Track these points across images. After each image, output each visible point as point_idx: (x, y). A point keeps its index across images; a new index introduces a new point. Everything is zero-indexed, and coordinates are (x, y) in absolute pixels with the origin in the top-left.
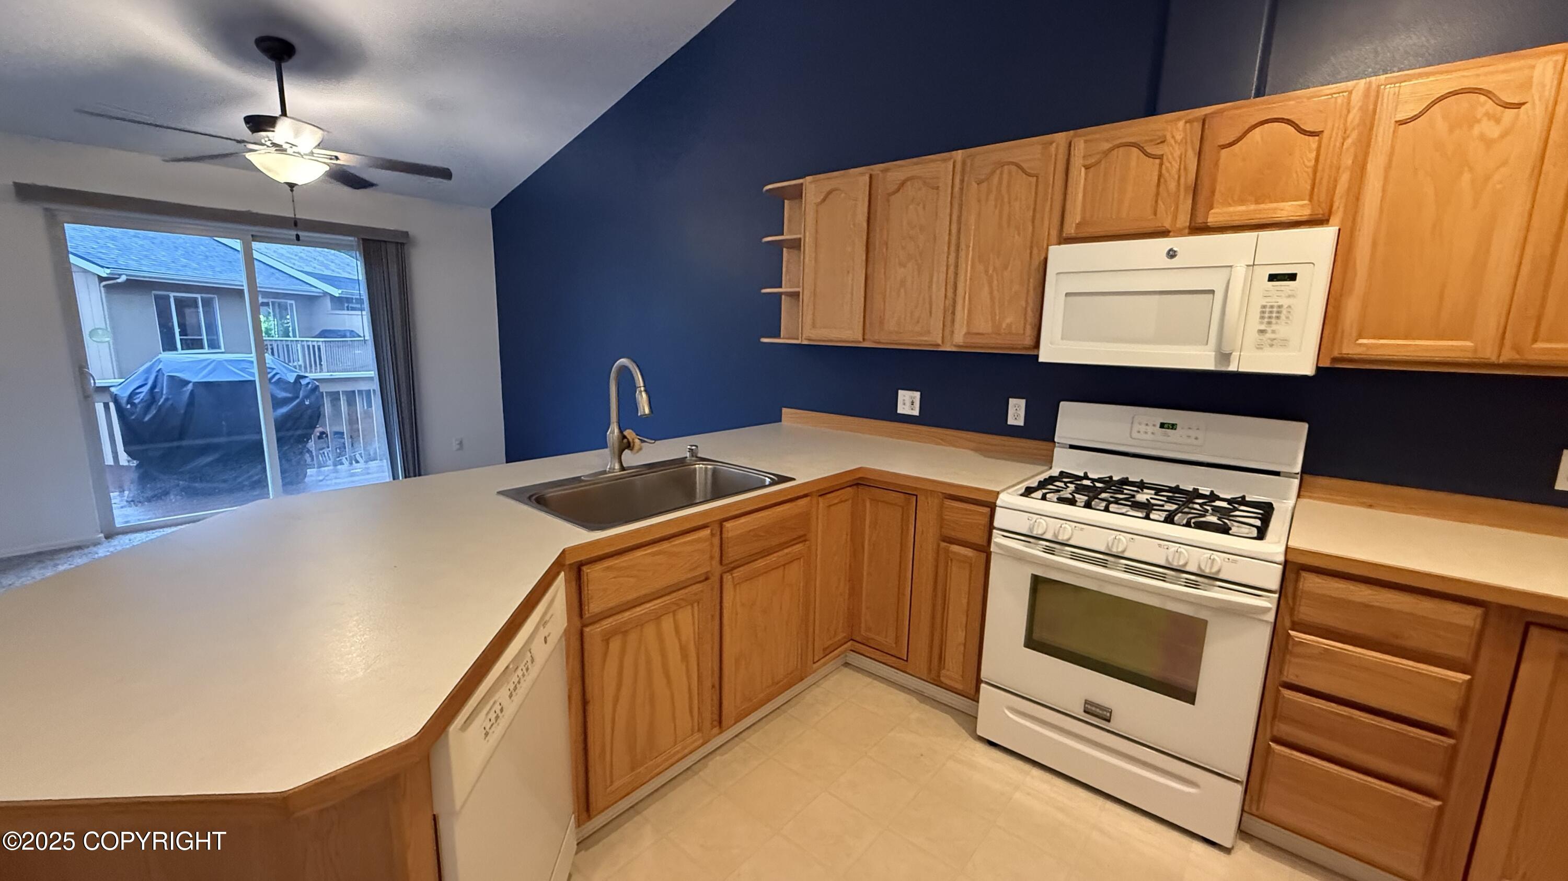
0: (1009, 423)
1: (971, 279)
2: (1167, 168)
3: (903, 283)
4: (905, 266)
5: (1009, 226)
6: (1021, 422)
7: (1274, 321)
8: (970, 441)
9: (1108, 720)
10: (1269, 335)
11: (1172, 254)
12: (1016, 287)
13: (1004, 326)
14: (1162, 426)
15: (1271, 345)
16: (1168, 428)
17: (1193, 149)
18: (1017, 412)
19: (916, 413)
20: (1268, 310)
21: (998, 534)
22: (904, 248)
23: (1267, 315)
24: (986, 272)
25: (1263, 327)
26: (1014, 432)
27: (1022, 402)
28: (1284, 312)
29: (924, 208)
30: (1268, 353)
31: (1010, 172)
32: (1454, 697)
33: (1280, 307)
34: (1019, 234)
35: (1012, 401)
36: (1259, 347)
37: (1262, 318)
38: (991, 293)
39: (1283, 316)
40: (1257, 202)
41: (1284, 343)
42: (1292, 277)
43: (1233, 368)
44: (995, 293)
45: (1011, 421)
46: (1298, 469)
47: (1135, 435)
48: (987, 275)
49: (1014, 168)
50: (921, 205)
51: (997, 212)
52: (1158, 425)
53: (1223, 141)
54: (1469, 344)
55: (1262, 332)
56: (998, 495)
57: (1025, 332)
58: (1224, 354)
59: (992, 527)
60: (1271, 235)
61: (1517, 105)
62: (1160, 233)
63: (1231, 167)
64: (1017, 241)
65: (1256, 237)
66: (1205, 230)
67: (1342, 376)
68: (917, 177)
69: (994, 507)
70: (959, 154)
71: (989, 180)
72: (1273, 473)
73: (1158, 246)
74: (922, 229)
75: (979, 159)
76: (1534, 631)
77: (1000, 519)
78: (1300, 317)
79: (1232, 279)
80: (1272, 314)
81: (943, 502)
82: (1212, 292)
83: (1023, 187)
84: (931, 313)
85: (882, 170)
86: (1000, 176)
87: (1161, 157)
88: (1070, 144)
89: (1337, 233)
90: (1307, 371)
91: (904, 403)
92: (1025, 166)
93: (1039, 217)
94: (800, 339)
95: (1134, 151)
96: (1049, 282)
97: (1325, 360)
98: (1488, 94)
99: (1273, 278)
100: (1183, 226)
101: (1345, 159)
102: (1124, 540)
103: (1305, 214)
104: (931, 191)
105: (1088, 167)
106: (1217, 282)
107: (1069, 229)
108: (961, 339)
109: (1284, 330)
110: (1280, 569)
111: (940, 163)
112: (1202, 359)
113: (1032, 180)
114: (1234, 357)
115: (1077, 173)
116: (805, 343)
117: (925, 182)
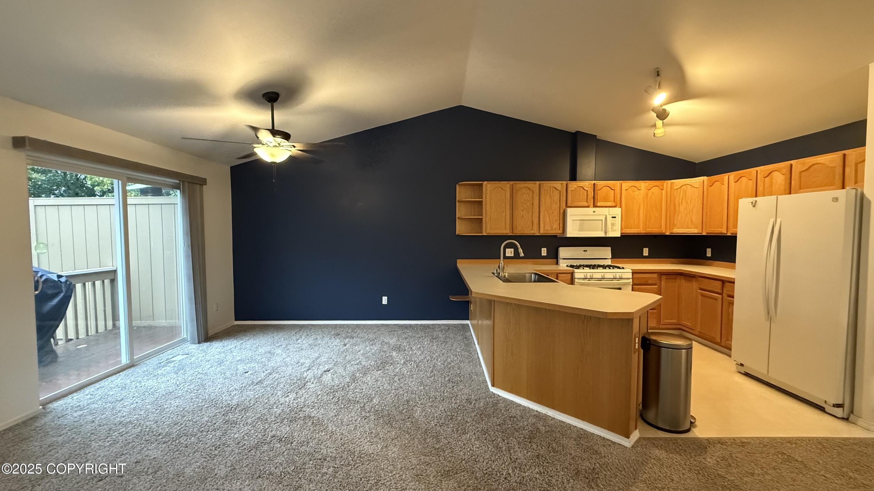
1: (544, 216)
2: (589, 193)
3: (523, 216)
4: (523, 211)
5: (553, 202)
6: (545, 254)
8: (532, 262)
11: (594, 212)
12: (556, 218)
13: (554, 228)
14: (584, 251)
17: (593, 190)
18: (544, 252)
19: (513, 255)
21: (576, 280)
22: (522, 206)
24: (548, 214)
26: (544, 257)
27: (545, 249)
29: (528, 196)
30: (614, 232)
31: (553, 189)
32: (656, 290)
33: (614, 223)
35: (542, 249)
36: (611, 231)
37: (611, 225)
38: (550, 219)
39: (615, 225)
40: (605, 202)
41: (615, 230)
42: (615, 217)
43: (607, 236)
45: (543, 254)
46: (611, 257)
49: (554, 188)
51: (550, 198)
53: (598, 189)
55: (612, 228)
56: (573, 270)
57: (560, 229)
58: (606, 233)
59: (574, 278)
60: (611, 209)
61: (640, 190)
62: (588, 207)
63: (600, 194)
64: (556, 206)
65: (607, 209)
66: (597, 207)
67: (624, 237)
68: (526, 187)
69: (572, 274)
70: (538, 182)
71: (547, 190)
72: (606, 259)
73: (591, 210)
74: (528, 201)
75: (544, 185)
76: (662, 276)
77: (577, 275)
78: (617, 225)
79: (606, 218)
80: (613, 225)
81: (557, 275)
82: (602, 220)
83: (556, 193)
84: (533, 225)
85: (514, 183)
86: (550, 190)
87: (587, 191)
88: (567, 184)
89: (620, 209)
90: (619, 236)
91: (508, 253)
92: (557, 188)
93: (561, 201)
94: (482, 233)
95: (581, 188)
96: (567, 217)
97: (621, 233)
98: (636, 187)
99: (613, 217)
100: (592, 206)
101: (619, 195)
102: (604, 274)
103: (614, 205)
104: (530, 191)
105: (572, 190)
106: (603, 218)
107: (569, 205)
108: (542, 232)
109: (615, 228)
110: (631, 274)
111: (533, 184)
112: (601, 234)
113: (559, 192)
114: (608, 233)
115: (569, 191)
116: (486, 234)
117: (529, 188)
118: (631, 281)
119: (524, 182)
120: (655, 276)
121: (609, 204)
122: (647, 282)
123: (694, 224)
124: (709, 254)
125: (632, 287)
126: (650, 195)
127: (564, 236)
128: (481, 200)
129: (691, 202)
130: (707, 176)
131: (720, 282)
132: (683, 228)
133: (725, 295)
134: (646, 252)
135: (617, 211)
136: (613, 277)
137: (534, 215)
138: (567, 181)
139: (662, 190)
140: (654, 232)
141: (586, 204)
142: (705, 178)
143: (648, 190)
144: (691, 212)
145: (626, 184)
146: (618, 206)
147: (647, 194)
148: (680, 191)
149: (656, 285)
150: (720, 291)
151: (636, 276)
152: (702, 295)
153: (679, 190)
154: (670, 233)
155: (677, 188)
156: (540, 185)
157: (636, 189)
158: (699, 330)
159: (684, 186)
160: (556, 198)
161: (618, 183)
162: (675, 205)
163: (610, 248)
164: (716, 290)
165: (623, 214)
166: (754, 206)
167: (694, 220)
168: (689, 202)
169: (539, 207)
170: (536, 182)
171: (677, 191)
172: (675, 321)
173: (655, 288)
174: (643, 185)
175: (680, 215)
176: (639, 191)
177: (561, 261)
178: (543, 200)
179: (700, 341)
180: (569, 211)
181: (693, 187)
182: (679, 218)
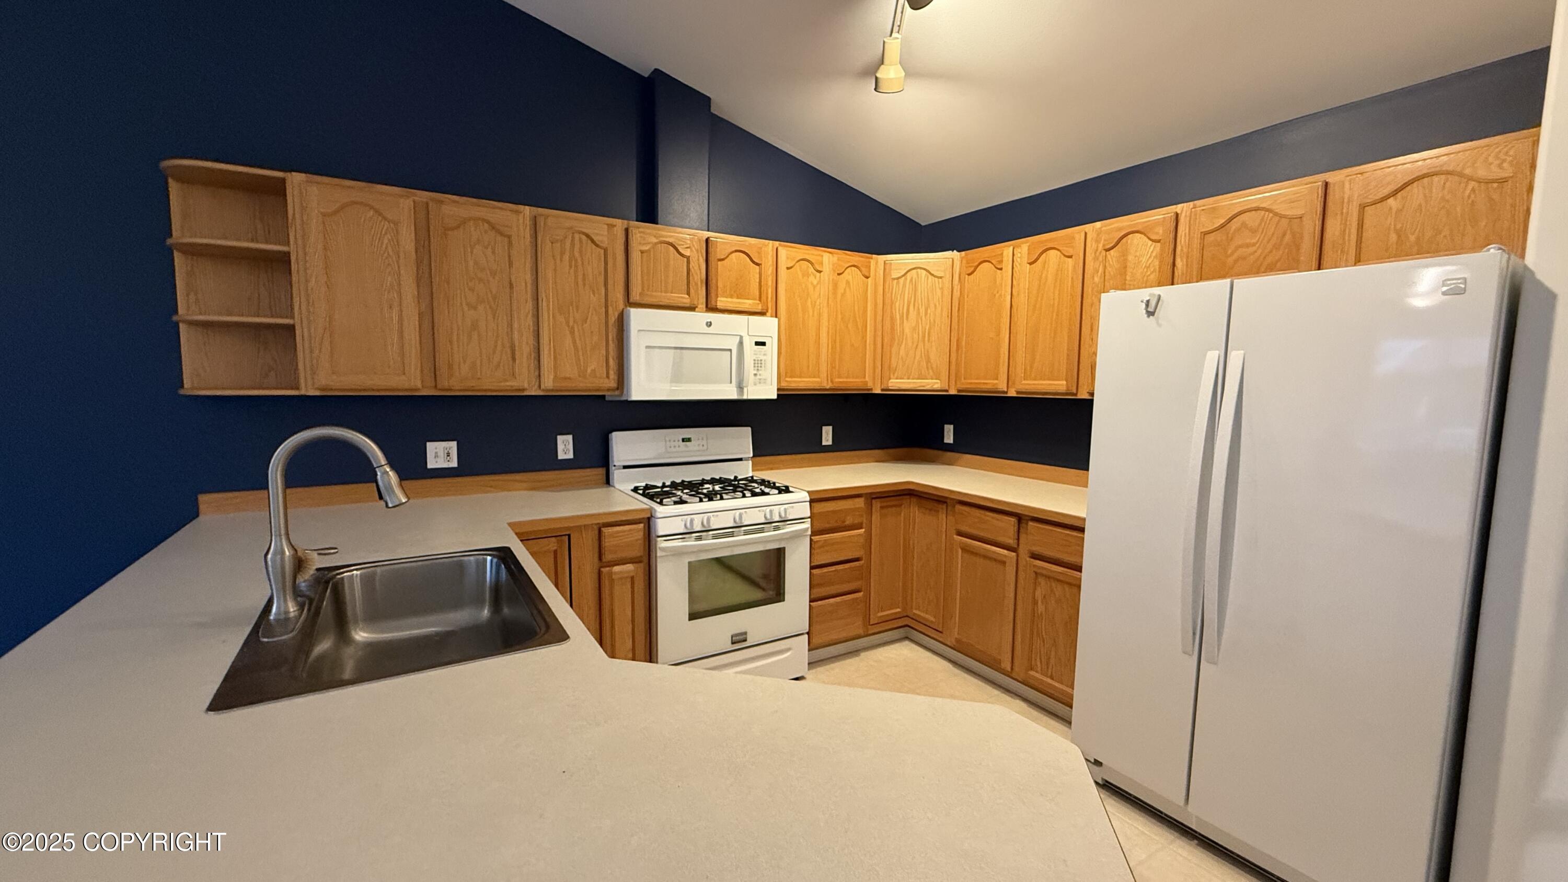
0: (560, 458)
1: (553, 328)
2: (693, 267)
3: (475, 326)
4: (475, 308)
5: (584, 285)
6: (571, 455)
7: (759, 368)
8: (521, 481)
9: (745, 640)
10: (758, 377)
11: (710, 324)
12: (595, 338)
13: (589, 371)
14: (683, 440)
15: (760, 383)
16: (687, 441)
17: (703, 257)
18: (565, 447)
19: (454, 464)
20: (756, 362)
21: (661, 540)
22: (472, 290)
23: (756, 365)
24: (568, 323)
25: (755, 372)
26: (566, 465)
27: (570, 438)
28: (763, 362)
29: (493, 252)
30: (760, 387)
31: (581, 240)
32: (862, 540)
33: (761, 360)
34: (594, 294)
35: (560, 439)
36: (755, 383)
37: (754, 367)
38: (574, 342)
39: (763, 365)
40: (738, 298)
41: (764, 381)
42: (763, 344)
43: (745, 397)
44: (578, 342)
45: (561, 456)
46: (751, 455)
47: (669, 450)
48: (569, 326)
49: (584, 237)
50: (490, 249)
51: (572, 271)
52: (681, 441)
53: (719, 257)
54: (818, 380)
55: (755, 375)
56: (651, 510)
57: (608, 377)
58: (740, 388)
59: (653, 535)
60: (752, 318)
61: (820, 272)
62: (692, 309)
63: (724, 273)
64: (596, 300)
65: (743, 318)
66: (715, 310)
67: (786, 399)
68: (484, 220)
69: (648, 521)
70: (527, 210)
71: (562, 241)
72: (741, 459)
73: (700, 317)
74: (493, 274)
75: (550, 221)
76: (874, 501)
77: (662, 527)
78: (769, 365)
79: (741, 343)
80: (758, 364)
81: (600, 531)
82: (730, 350)
83: (593, 256)
84: (514, 359)
85: (432, 200)
86: (573, 240)
87: (688, 258)
88: (627, 230)
89: (776, 320)
90: (775, 397)
91: (436, 456)
92: (595, 238)
93: (610, 282)
94: (298, 388)
95: (671, 248)
96: (628, 337)
97: (778, 390)
98: (812, 264)
99: (757, 344)
100: (702, 306)
101: (770, 282)
102: (741, 515)
103: (759, 308)
104: (499, 238)
105: (642, 252)
106: (733, 344)
107: (635, 296)
108: (548, 384)
109: (764, 374)
110: (808, 503)
111: (509, 213)
112: (729, 393)
113: (602, 251)
114: (745, 390)
115: (635, 256)
116: (312, 393)
117: (493, 227)
118: (807, 525)
119: (474, 200)
120: (860, 503)
121: (747, 304)
122: (844, 522)
123: (932, 368)
124: (949, 438)
125: (811, 540)
126: (842, 286)
127: (624, 398)
128: (285, 249)
129: (926, 314)
130: (959, 251)
131: (1013, 520)
132: (908, 379)
133: (1023, 550)
134: (827, 436)
135: (768, 327)
136: (763, 521)
137: (516, 325)
138: (628, 219)
139: (867, 277)
140: (851, 386)
141: (685, 300)
142: (955, 254)
143: (839, 274)
144: (926, 339)
145: (789, 253)
146: (768, 314)
147: (835, 286)
148: (904, 285)
149: (861, 528)
150: (1011, 542)
151: (817, 506)
152: (966, 550)
153: (902, 280)
154: (882, 390)
155: (899, 275)
156: (535, 220)
157: (811, 270)
158: (956, 635)
159: (914, 271)
160: (594, 267)
161: (770, 245)
162: (892, 319)
163: (749, 429)
164: (1001, 539)
165: (783, 337)
166: (1150, 314)
167: (933, 357)
168: (922, 311)
169: (536, 299)
170: (521, 207)
171: (898, 283)
172: (898, 610)
173: (860, 535)
174: (828, 258)
175: (903, 346)
176: (818, 274)
177: (617, 475)
178: (550, 274)
179: (953, 658)
180: (638, 318)
181: (932, 275)
182: (902, 352)
